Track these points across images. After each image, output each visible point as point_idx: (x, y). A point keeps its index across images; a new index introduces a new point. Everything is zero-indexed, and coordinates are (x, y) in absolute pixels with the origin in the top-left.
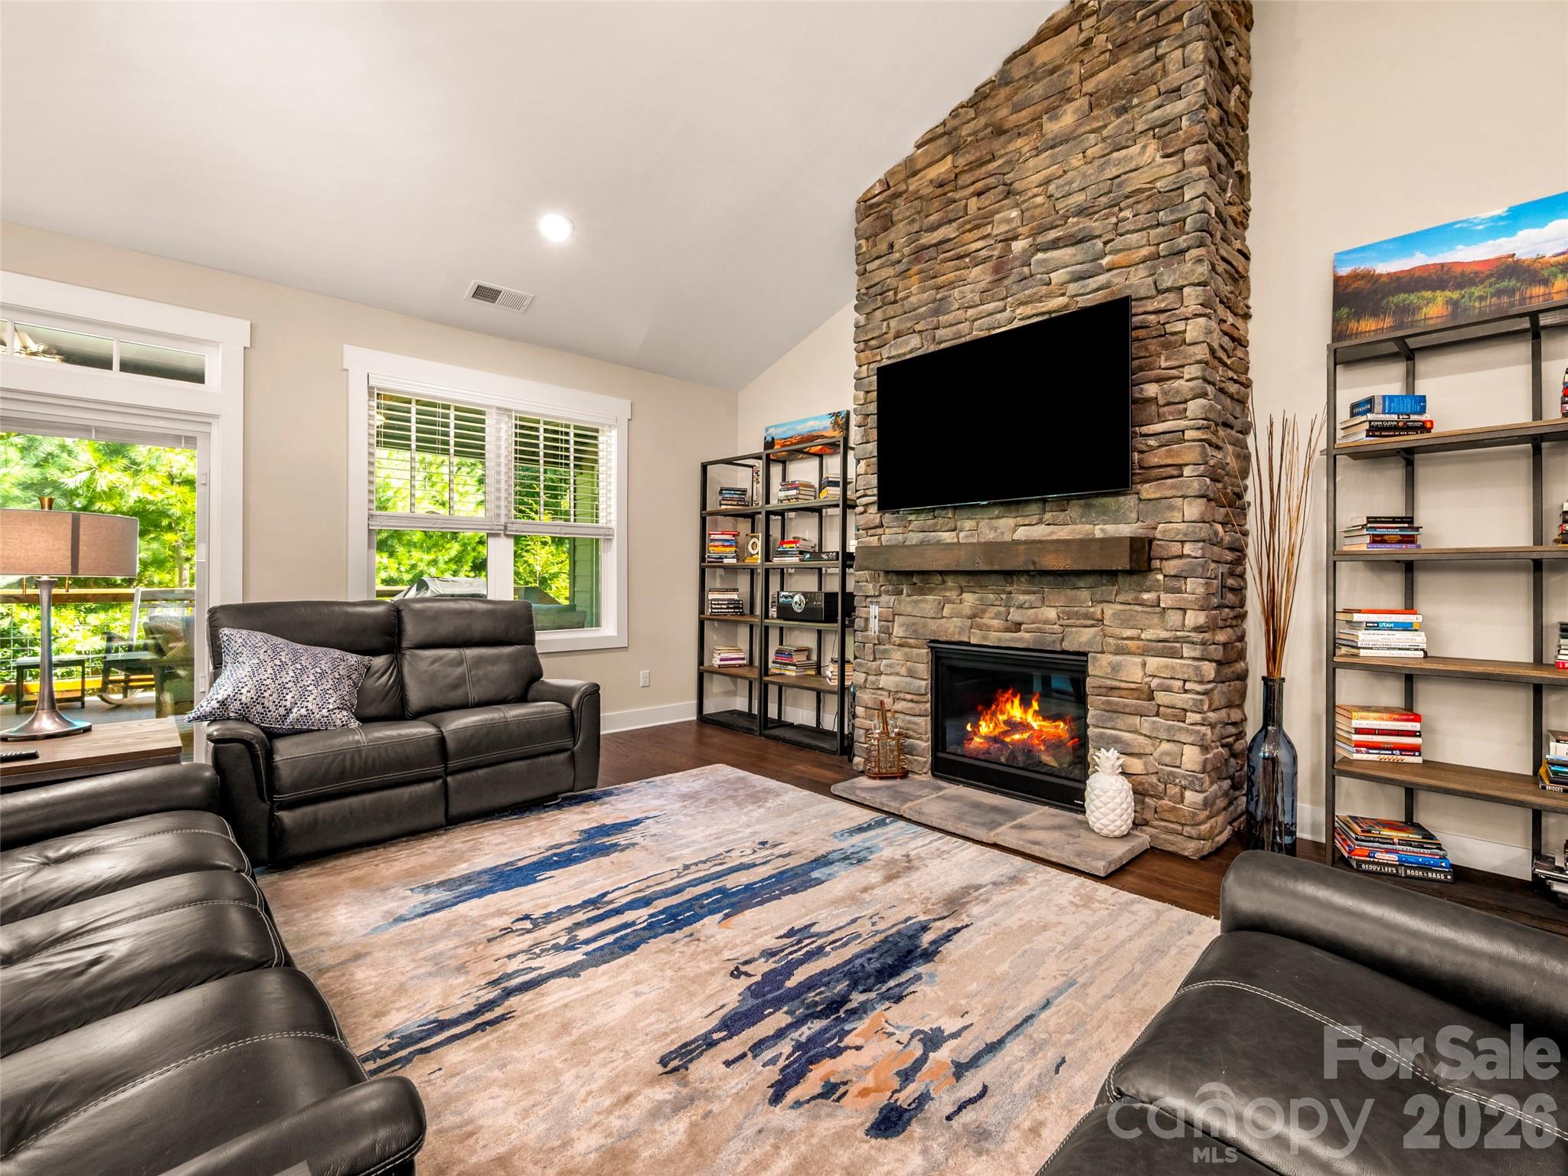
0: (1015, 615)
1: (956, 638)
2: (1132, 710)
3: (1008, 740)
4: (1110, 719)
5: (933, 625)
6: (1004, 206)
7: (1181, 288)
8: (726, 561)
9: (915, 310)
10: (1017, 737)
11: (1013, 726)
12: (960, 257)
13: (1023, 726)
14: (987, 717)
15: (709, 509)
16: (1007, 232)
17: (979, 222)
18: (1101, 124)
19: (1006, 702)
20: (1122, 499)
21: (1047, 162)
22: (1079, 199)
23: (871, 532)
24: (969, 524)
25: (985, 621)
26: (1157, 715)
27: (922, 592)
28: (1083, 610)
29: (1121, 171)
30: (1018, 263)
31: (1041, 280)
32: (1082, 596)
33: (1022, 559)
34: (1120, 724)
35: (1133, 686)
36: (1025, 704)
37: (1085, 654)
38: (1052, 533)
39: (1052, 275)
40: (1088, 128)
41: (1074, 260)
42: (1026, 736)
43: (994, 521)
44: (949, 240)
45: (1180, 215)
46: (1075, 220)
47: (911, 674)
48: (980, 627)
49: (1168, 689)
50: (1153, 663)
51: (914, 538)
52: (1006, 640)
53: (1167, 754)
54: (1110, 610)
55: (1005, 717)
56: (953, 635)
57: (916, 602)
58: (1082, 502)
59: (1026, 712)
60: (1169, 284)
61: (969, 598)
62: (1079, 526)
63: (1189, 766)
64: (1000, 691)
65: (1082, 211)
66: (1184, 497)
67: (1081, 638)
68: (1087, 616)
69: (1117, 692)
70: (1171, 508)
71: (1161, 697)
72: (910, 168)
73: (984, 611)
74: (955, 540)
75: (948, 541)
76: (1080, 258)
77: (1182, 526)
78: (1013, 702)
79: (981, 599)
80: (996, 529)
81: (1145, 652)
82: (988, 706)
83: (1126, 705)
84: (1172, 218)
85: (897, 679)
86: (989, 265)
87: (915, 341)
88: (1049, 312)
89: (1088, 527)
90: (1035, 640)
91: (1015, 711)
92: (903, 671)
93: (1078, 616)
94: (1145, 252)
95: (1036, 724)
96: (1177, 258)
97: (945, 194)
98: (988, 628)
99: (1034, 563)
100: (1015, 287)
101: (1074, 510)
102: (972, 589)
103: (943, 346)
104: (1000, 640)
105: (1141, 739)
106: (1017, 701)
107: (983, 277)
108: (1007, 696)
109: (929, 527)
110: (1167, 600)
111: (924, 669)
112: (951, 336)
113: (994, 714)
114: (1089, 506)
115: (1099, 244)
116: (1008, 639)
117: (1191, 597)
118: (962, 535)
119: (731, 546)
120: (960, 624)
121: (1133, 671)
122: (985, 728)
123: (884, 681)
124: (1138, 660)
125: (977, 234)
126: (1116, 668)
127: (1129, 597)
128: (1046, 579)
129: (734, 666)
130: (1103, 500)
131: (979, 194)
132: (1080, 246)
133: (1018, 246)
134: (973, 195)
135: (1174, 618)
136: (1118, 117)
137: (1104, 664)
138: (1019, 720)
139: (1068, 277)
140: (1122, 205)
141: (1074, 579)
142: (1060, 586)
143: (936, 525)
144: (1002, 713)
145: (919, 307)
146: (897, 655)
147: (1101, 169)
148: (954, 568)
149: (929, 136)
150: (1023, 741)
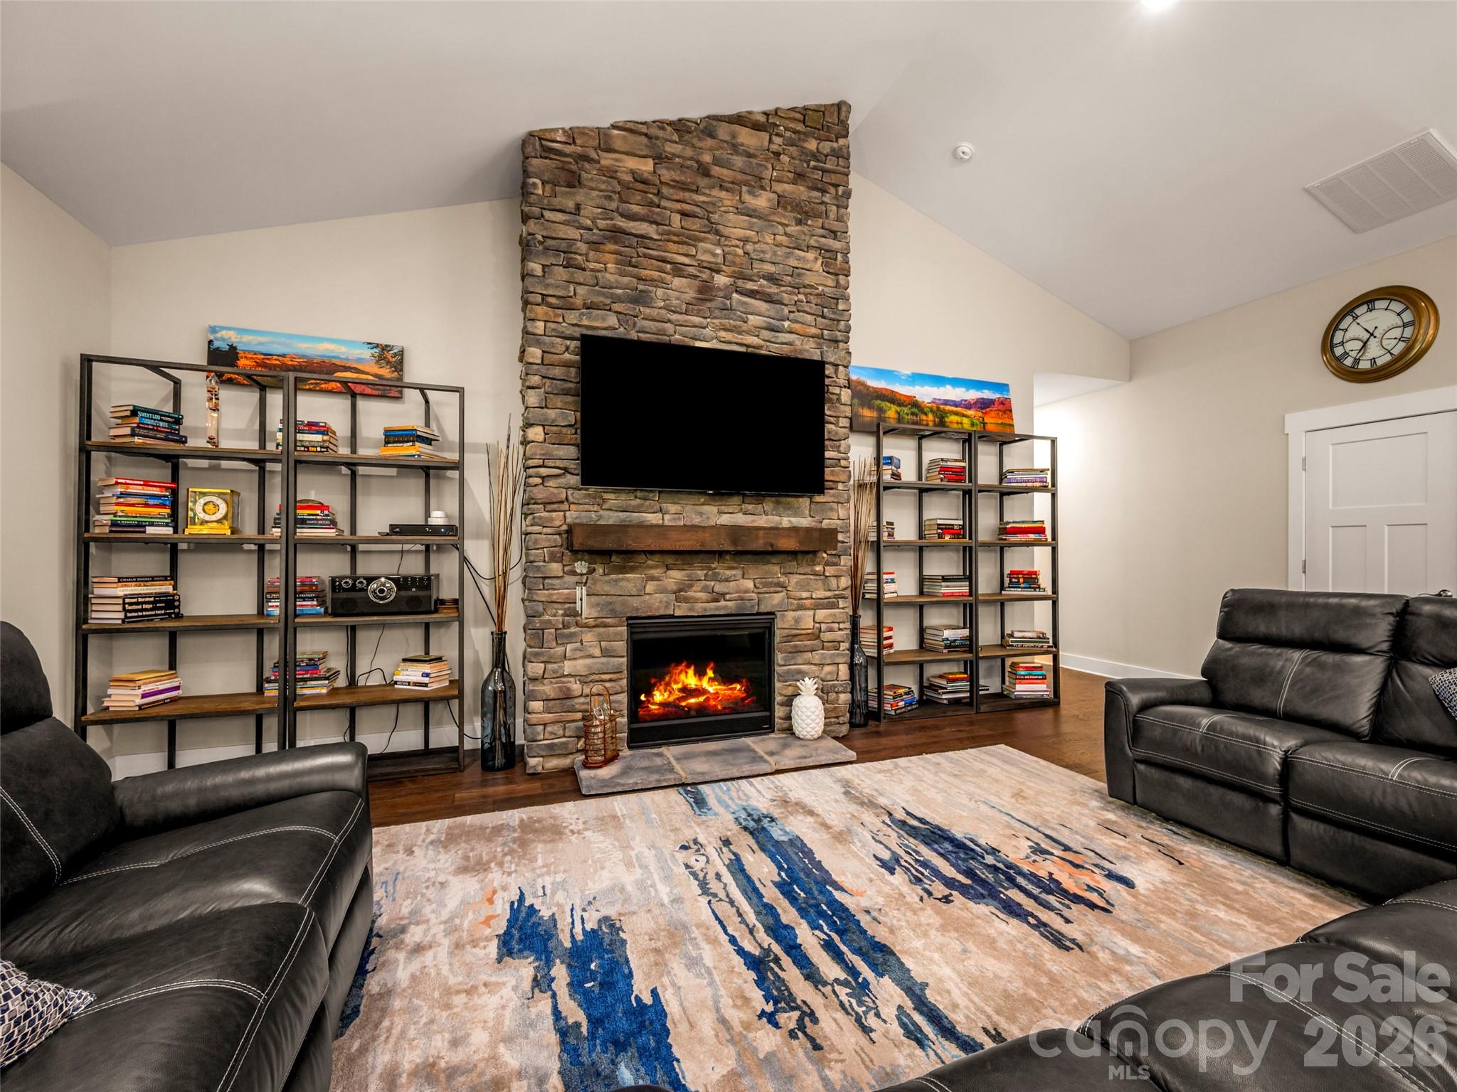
0: (719, 587)
1: (662, 612)
2: (809, 648)
3: (684, 704)
4: (793, 658)
5: (635, 602)
6: (707, 239)
7: (838, 365)
8: (150, 530)
9: (611, 288)
10: (693, 701)
11: (687, 692)
12: (664, 261)
13: (698, 692)
14: (662, 688)
15: (96, 438)
16: (709, 262)
17: (684, 239)
18: (786, 222)
19: (680, 673)
20: (801, 499)
21: (746, 225)
22: (770, 268)
23: (549, 507)
24: (673, 508)
25: (690, 594)
26: (823, 649)
27: (622, 570)
28: (776, 580)
29: (800, 266)
30: (721, 294)
31: (740, 316)
32: (774, 570)
33: (761, 542)
34: (799, 660)
35: (809, 631)
36: (700, 674)
37: (773, 613)
38: (753, 521)
39: (750, 317)
40: (779, 220)
41: (767, 313)
42: (701, 699)
43: (697, 507)
44: (651, 239)
45: (837, 317)
46: (765, 282)
47: (606, 653)
48: (687, 600)
49: (831, 630)
50: (821, 614)
51: (611, 518)
52: (711, 609)
53: (830, 673)
54: (794, 579)
55: (680, 686)
56: (658, 609)
57: (616, 581)
58: (774, 499)
59: (700, 679)
60: (832, 360)
61: (676, 575)
62: (770, 517)
63: (844, 678)
64: (673, 665)
65: (772, 279)
66: (838, 503)
67: (774, 600)
68: (779, 585)
69: (796, 638)
70: (832, 509)
71: (826, 636)
72: (603, 139)
73: (691, 586)
74: (661, 522)
75: (654, 522)
76: (772, 313)
77: (838, 522)
78: (686, 673)
79: (688, 576)
80: (701, 514)
81: (816, 607)
82: (661, 678)
83: (806, 646)
84: (833, 316)
85: (589, 661)
86: (697, 283)
87: (612, 320)
88: (748, 346)
89: (777, 518)
90: (737, 607)
91: (690, 680)
92: (597, 652)
93: (771, 585)
94: (813, 331)
95: (712, 689)
96: (834, 345)
97: (646, 193)
98: (696, 600)
99: (772, 545)
100: (717, 313)
101: (768, 505)
102: (681, 567)
103: (643, 336)
104: (705, 610)
105: (813, 667)
106: (691, 672)
107: (688, 290)
108: (680, 668)
109: (634, 507)
110: (830, 571)
111: (621, 646)
112: (654, 330)
113: (668, 684)
114: (778, 503)
115: (786, 310)
116: (712, 608)
117: (845, 568)
118: (667, 517)
119: (163, 506)
120: (665, 599)
121: (807, 621)
122: (658, 697)
123: (568, 667)
124: (811, 613)
125: (683, 249)
126: (797, 620)
127: (808, 570)
128: (744, 557)
129: (163, 703)
130: (789, 499)
131: (684, 214)
132: (772, 305)
133: (721, 280)
134: (679, 212)
135: (833, 581)
136: (797, 225)
137: (790, 619)
138: (694, 686)
139: (764, 325)
140: (801, 290)
141: (769, 557)
142: (755, 562)
143: (640, 506)
144: (676, 682)
145: (617, 288)
146: (589, 637)
147: (788, 255)
148: (698, 548)
149: (629, 125)
150: (699, 704)
